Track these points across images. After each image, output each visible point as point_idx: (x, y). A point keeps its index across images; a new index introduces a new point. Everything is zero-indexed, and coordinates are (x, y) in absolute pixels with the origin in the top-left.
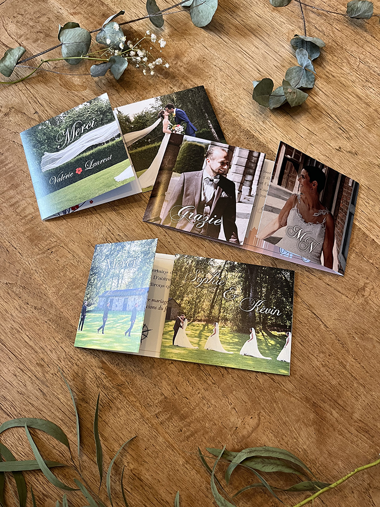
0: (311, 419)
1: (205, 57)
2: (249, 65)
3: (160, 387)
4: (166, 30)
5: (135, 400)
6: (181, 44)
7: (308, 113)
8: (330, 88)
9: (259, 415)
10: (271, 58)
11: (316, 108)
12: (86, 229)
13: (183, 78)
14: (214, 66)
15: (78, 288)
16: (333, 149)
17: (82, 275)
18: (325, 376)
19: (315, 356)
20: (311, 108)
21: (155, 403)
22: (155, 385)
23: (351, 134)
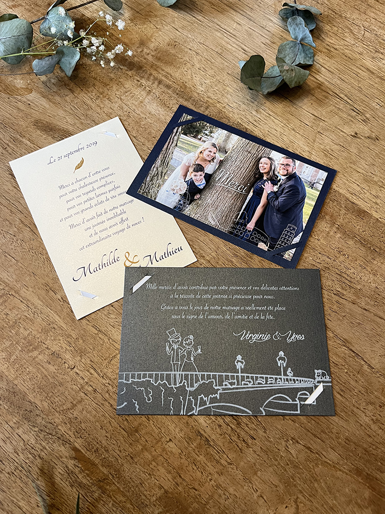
0: (367, 498)
1: (177, 41)
2: (232, 46)
3: (157, 478)
4: (127, 13)
5: (124, 499)
6: (146, 29)
7: (311, 96)
8: (334, 63)
9: (296, 502)
10: (257, 34)
11: (319, 88)
12: (43, 269)
13: (152, 67)
14: (189, 51)
15: (35, 349)
16: (348, 135)
17: (40, 331)
18: (378, 435)
19: (362, 409)
20: (313, 89)
21: (152, 500)
22: (149, 474)
23: (368, 116)
